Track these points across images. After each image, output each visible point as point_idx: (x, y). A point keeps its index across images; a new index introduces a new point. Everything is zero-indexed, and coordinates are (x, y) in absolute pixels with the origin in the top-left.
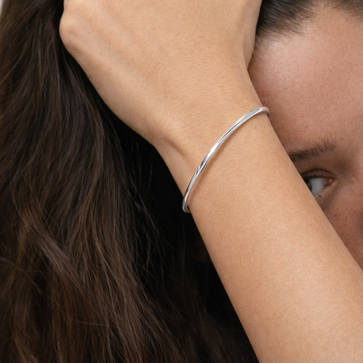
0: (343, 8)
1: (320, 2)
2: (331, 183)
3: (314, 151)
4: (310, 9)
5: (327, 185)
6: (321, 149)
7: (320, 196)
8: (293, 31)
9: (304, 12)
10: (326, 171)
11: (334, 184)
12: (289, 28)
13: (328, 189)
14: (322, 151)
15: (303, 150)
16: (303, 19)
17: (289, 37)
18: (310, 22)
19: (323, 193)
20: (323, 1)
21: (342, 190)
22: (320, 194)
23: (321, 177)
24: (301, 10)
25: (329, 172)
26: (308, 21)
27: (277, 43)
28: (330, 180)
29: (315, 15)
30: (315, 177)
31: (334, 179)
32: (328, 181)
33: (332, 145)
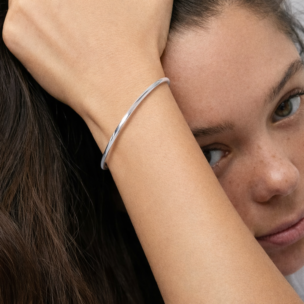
0: (245, 6)
1: (225, 2)
2: (228, 155)
3: (216, 128)
4: (216, 8)
5: (224, 156)
6: (222, 127)
7: (217, 166)
8: (200, 26)
9: (211, 11)
10: (225, 145)
11: (230, 156)
12: (196, 24)
13: (224, 160)
14: (222, 129)
15: (207, 127)
16: (209, 16)
17: (196, 32)
18: (215, 18)
19: (220, 163)
20: (227, 1)
21: (236, 161)
22: (217, 164)
23: (220, 149)
24: (207, 9)
25: (227, 146)
26: (213, 18)
27: (186, 36)
28: (227, 153)
29: (220, 13)
30: (215, 149)
31: (230, 152)
32: (225, 153)
33: (231, 125)
